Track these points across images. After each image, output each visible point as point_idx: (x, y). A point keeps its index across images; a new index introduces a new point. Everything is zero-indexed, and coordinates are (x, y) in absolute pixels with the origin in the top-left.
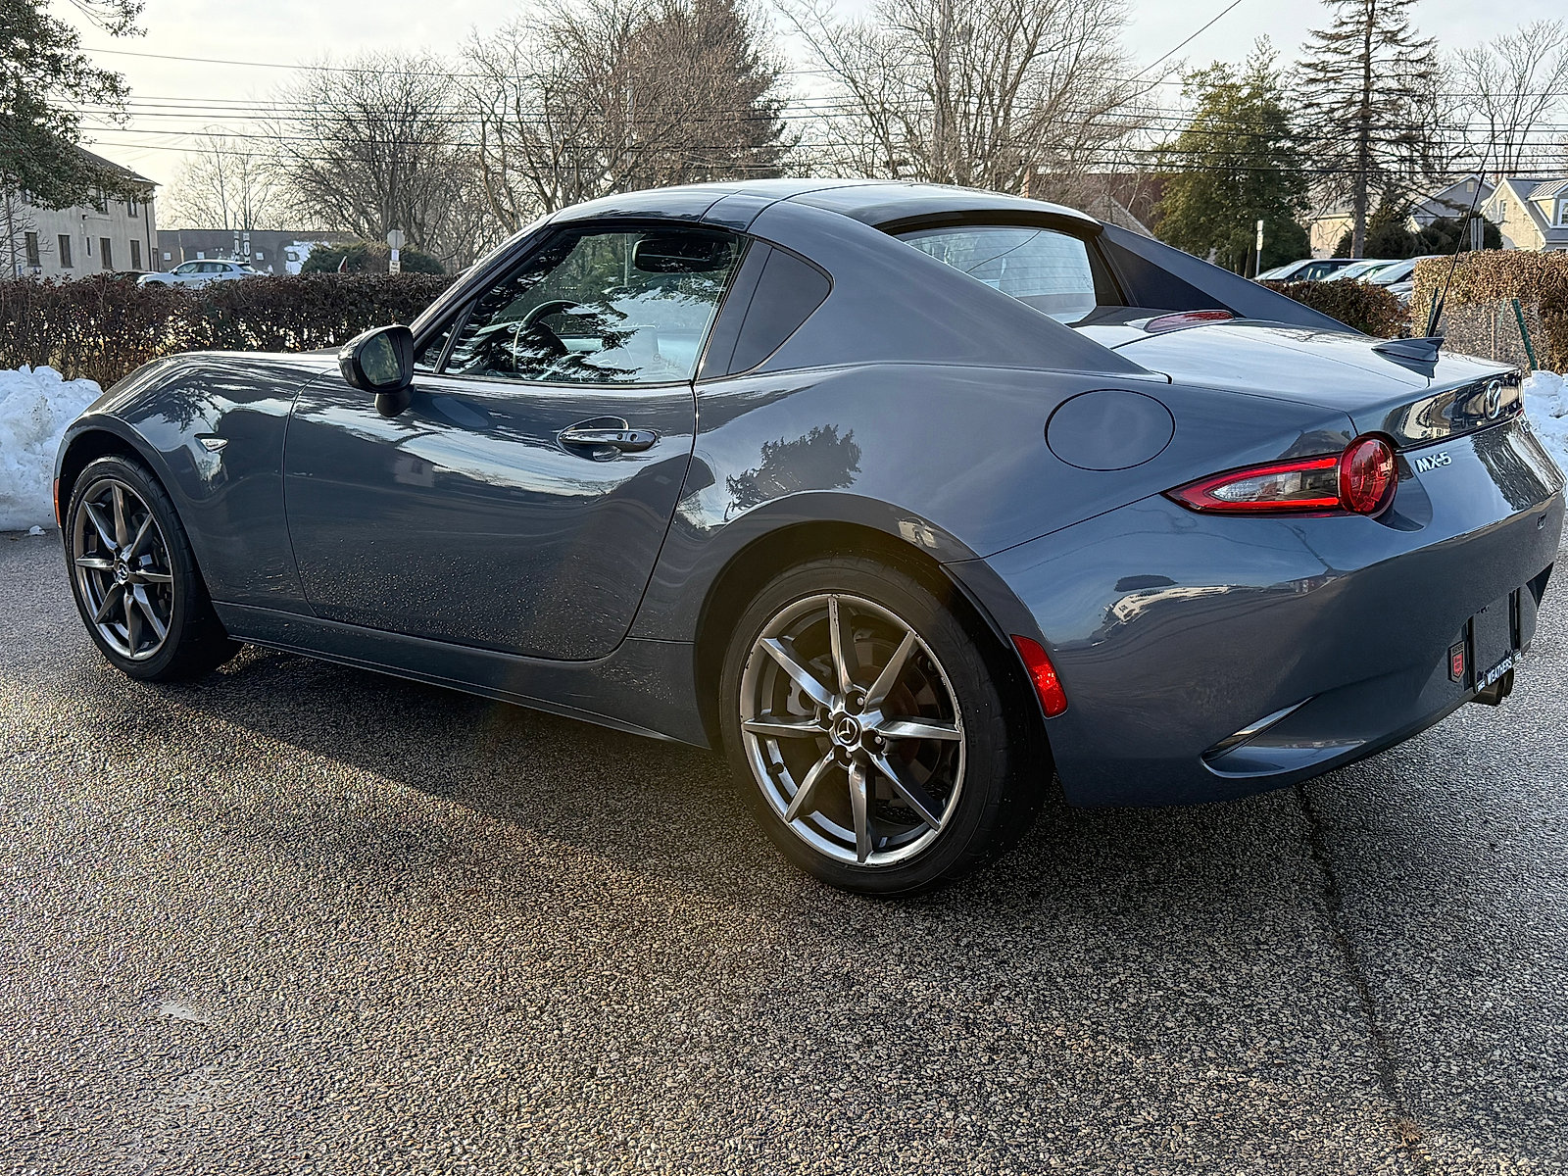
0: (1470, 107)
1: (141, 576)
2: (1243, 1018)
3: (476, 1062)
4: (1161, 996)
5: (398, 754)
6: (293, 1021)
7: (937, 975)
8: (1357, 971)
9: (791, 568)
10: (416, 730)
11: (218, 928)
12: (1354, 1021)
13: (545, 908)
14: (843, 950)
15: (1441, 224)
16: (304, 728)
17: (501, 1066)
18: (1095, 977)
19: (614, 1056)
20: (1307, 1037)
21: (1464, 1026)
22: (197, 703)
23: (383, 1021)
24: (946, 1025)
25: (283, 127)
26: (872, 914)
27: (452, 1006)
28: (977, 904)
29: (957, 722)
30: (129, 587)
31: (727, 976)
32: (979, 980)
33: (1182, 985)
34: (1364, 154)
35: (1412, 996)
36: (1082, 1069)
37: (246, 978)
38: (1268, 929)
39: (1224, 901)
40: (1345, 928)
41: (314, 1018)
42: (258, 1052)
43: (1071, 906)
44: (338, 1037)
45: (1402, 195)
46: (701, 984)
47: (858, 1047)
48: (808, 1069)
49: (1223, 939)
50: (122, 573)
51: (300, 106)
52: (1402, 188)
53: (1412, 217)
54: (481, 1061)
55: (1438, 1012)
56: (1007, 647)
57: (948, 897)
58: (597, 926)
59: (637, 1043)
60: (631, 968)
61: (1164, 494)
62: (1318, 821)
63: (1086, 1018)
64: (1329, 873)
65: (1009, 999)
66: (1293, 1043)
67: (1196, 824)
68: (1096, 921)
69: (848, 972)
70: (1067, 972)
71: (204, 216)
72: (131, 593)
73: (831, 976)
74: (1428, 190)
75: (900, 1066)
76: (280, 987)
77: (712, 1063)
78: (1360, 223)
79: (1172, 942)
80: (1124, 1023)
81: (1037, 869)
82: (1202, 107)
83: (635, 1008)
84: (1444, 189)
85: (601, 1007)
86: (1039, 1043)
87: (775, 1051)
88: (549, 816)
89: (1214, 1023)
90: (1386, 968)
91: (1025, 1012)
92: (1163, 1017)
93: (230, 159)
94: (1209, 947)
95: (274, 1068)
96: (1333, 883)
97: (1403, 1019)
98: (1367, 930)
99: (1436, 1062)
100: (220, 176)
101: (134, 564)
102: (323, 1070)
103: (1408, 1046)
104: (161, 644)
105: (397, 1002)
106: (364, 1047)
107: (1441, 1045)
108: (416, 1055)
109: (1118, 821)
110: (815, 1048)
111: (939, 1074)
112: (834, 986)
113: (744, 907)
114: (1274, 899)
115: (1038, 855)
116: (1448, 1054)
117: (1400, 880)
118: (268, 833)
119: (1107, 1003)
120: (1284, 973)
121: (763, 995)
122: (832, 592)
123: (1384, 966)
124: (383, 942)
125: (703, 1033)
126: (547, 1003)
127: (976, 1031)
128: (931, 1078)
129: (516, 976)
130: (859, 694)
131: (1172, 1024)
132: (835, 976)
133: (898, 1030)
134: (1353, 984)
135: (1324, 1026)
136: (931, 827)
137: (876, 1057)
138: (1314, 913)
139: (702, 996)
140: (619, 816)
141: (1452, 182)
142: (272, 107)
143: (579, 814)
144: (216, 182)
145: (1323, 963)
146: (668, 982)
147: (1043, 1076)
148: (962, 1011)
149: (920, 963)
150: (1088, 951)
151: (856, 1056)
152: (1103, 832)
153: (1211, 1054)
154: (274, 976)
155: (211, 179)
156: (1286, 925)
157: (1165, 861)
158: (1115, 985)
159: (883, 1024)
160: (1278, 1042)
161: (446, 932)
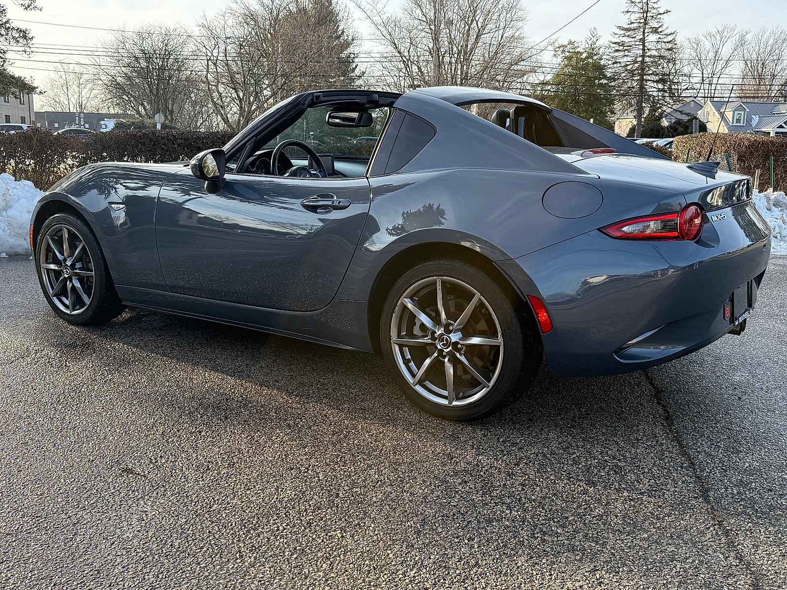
0: (692, 66)
1: (76, 273)
2: (636, 471)
3: (281, 491)
4: (597, 462)
5: (212, 359)
6: (189, 475)
7: (491, 454)
8: (685, 451)
9: (418, 265)
10: (218, 348)
11: (142, 435)
12: (687, 472)
13: (300, 426)
14: (445, 443)
15: (679, 122)
16: (162, 347)
17: (294, 493)
18: (565, 455)
19: (346, 488)
20: (667, 479)
21: (737, 473)
22: (105, 335)
23: (233, 474)
24: (499, 474)
25: (101, 60)
26: (456, 428)
27: (264, 467)
28: (504, 424)
29: (499, 336)
30: (70, 279)
31: (392, 455)
32: (511, 456)
33: (606, 458)
34: (642, 87)
35: (712, 461)
36: (565, 493)
37: (161, 457)
38: (641, 434)
39: (619, 422)
40: (677, 434)
41: (199, 473)
42: (175, 488)
43: (549, 425)
44: (212, 481)
45: (660, 108)
46: (381, 458)
47: (460, 484)
48: (439, 493)
49: (621, 438)
50: (66, 271)
51: (110, 50)
52: (660, 104)
53: (664, 119)
54: (284, 491)
55: (724, 468)
56: (525, 301)
57: (490, 420)
58: (326, 434)
59: (355, 483)
60: (346, 451)
61: (599, 229)
62: (657, 388)
63: (564, 471)
64: (666, 410)
65: (527, 464)
66: (661, 481)
67: (601, 389)
68: (561, 431)
69: (449, 453)
70: (551, 452)
71: (58, 105)
72: (71, 281)
73: (442, 454)
74: (672, 105)
75: (481, 492)
76: (179, 460)
77: (393, 491)
78: (639, 121)
79: (598, 440)
80: (581, 474)
81: (530, 409)
82: (564, 62)
83: (352, 468)
84: (680, 105)
85: (335, 468)
86: (544, 482)
87: (422, 486)
88: (292, 386)
89: (623, 473)
90: (698, 450)
91: (535, 469)
92: (599, 471)
93: (72, 76)
94: (615, 441)
95: (184, 495)
96: (669, 415)
97: (709, 471)
98: (687, 434)
99: (726, 489)
100: (66, 85)
101: (73, 266)
102: (208, 495)
103: (713, 482)
104: (87, 306)
105: (237, 466)
106: (226, 485)
107: (728, 481)
108: (252, 489)
109: (564, 388)
110: (440, 484)
111: (500, 495)
112: (444, 458)
113: (395, 426)
114: (642, 422)
115: (529, 403)
116: (731, 485)
117: (699, 413)
118: (156, 393)
119: (572, 465)
120: (652, 453)
121: (411, 462)
122: (438, 276)
123: (697, 449)
124: (224, 440)
125: (386, 479)
126: (309, 466)
127: (514, 477)
128: (496, 497)
129: (292, 455)
130: (450, 324)
131: (604, 474)
132: (443, 454)
133: (477, 477)
134: (684, 457)
135: (673, 474)
136: (485, 387)
137: (469, 488)
138: (661, 427)
139: (382, 463)
140: (326, 386)
141: (684, 102)
142: (95, 50)
143: (307, 385)
144: (64, 88)
145: (669, 448)
146: (365, 457)
147: (548, 496)
148: (506, 469)
149: (482, 449)
150: (560, 443)
151: (460, 488)
152: (558, 393)
153: (624, 486)
154: (175, 455)
155: (62, 86)
156: (649, 432)
157: (589, 405)
158: (575, 458)
159: (470, 474)
160: (654, 481)
161: (254, 436)
